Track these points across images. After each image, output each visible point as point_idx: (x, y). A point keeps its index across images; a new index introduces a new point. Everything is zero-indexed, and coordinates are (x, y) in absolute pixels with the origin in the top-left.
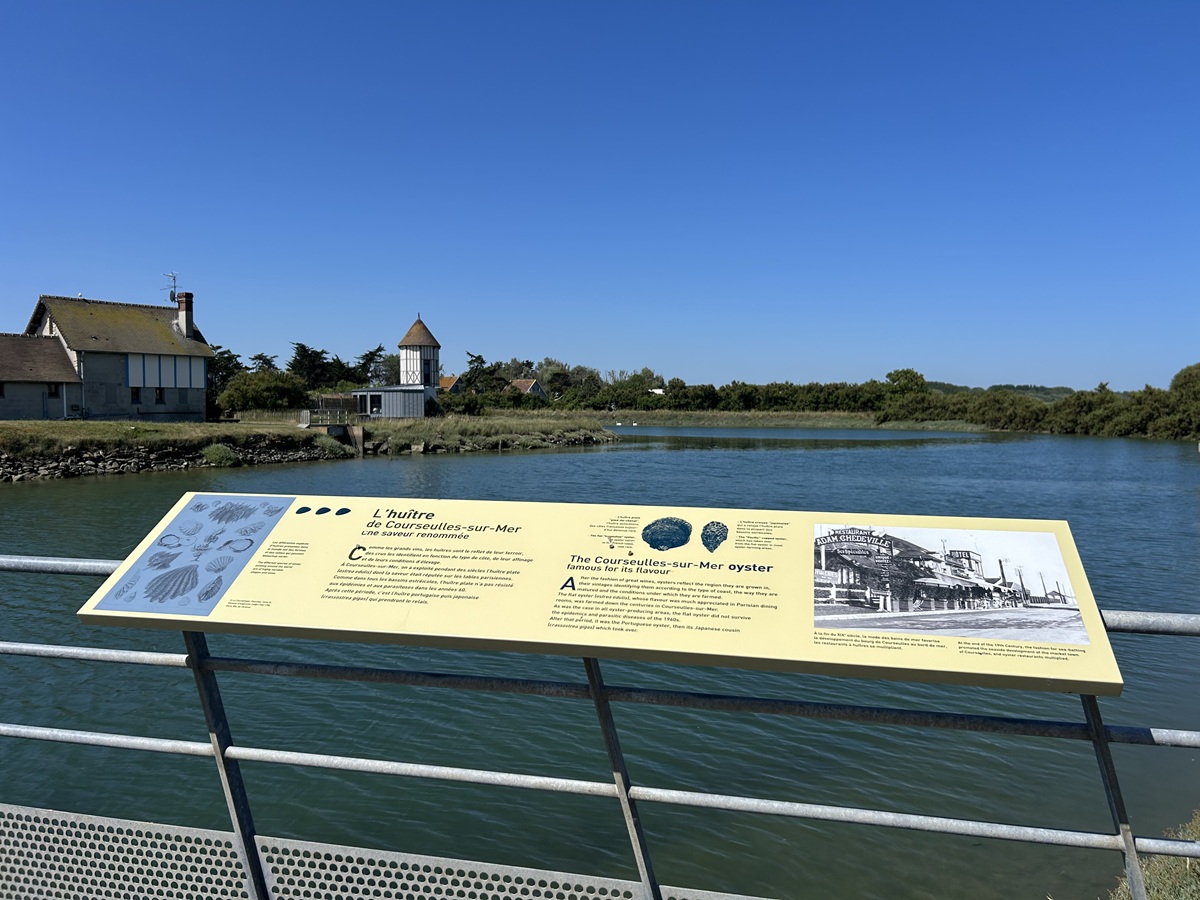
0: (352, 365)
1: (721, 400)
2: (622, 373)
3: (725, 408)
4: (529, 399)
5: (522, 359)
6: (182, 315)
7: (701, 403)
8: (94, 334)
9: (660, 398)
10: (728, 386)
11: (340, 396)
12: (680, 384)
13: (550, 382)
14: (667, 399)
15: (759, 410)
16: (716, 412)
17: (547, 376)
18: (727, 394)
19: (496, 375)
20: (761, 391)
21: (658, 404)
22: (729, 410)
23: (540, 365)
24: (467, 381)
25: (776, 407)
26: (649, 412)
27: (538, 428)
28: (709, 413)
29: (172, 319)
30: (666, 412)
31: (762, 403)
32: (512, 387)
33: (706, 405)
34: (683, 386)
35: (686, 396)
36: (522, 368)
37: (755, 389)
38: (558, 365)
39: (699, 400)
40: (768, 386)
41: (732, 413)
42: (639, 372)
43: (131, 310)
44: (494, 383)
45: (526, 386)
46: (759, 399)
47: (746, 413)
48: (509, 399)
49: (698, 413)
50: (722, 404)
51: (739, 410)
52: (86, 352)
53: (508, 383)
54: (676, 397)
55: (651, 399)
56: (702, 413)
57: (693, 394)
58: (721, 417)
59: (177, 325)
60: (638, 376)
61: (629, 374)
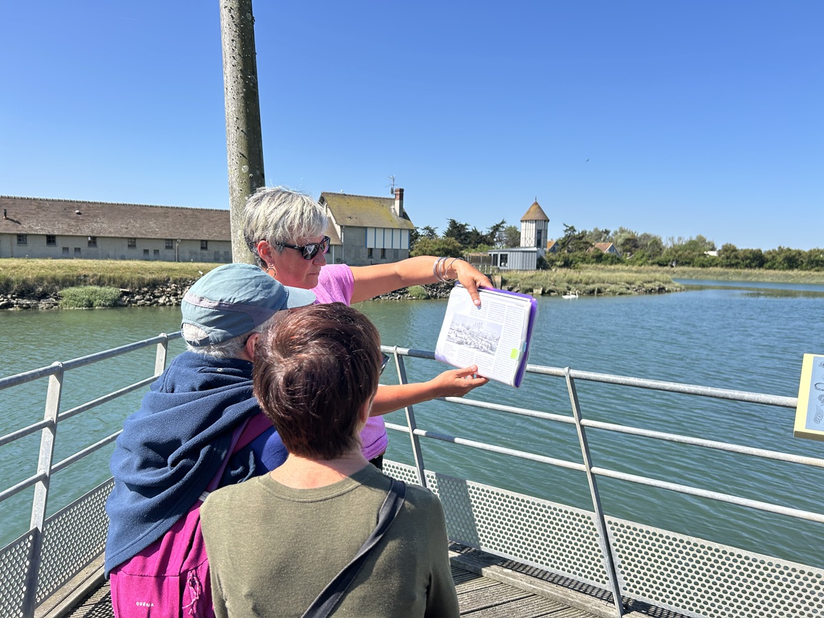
0: (484, 234)
1: (767, 261)
2: (680, 239)
3: (770, 268)
4: (608, 257)
5: (601, 229)
6: (397, 202)
7: (750, 263)
8: (350, 215)
9: (714, 259)
10: (774, 251)
11: (481, 254)
12: (732, 248)
13: (623, 245)
14: (720, 259)
15: (802, 269)
16: (762, 271)
17: (620, 241)
18: (773, 257)
19: (584, 240)
20: (803, 255)
21: (712, 263)
22: (775, 269)
23: (616, 233)
24: (563, 244)
25: (816, 268)
26: (704, 269)
27: (623, 280)
28: (757, 271)
29: (391, 205)
30: (719, 269)
31: (804, 265)
32: (596, 248)
33: (754, 265)
34: (735, 250)
35: (736, 257)
36: (602, 235)
37: (799, 253)
38: (629, 233)
39: (748, 261)
40: (811, 251)
41: (777, 272)
42: (694, 238)
43: (369, 200)
44: (582, 245)
45: (606, 248)
46: (802, 261)
47: (790, 272)
48: (593, 257)
49: (747, 271)
50: (769, 264)
51: (783, 269)
52: (345, 226)
53: (592, 246)
54: (728, 258)
55: (706, 259)
56: (750, 271)
57: (742, 256)
58: (767, 274)
59: (394, 209)
60: (694, 241)
61: (686, 239)
